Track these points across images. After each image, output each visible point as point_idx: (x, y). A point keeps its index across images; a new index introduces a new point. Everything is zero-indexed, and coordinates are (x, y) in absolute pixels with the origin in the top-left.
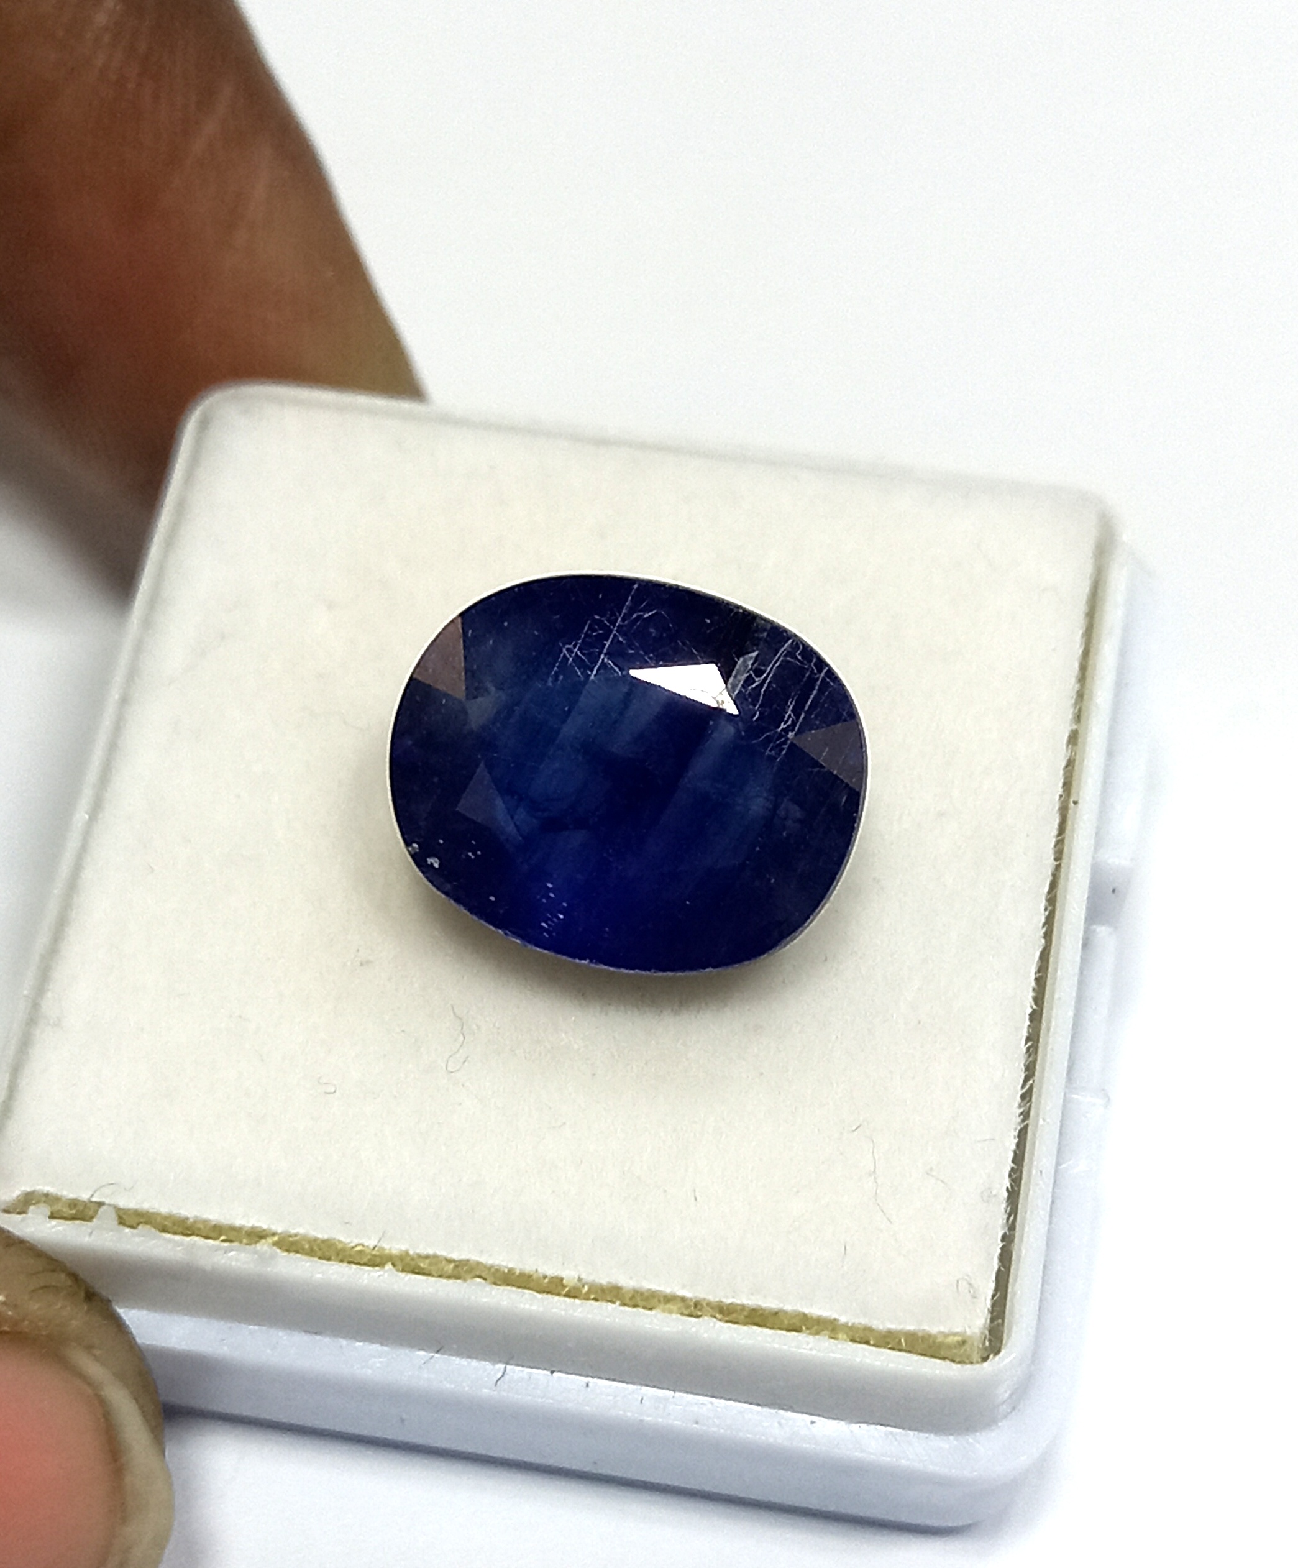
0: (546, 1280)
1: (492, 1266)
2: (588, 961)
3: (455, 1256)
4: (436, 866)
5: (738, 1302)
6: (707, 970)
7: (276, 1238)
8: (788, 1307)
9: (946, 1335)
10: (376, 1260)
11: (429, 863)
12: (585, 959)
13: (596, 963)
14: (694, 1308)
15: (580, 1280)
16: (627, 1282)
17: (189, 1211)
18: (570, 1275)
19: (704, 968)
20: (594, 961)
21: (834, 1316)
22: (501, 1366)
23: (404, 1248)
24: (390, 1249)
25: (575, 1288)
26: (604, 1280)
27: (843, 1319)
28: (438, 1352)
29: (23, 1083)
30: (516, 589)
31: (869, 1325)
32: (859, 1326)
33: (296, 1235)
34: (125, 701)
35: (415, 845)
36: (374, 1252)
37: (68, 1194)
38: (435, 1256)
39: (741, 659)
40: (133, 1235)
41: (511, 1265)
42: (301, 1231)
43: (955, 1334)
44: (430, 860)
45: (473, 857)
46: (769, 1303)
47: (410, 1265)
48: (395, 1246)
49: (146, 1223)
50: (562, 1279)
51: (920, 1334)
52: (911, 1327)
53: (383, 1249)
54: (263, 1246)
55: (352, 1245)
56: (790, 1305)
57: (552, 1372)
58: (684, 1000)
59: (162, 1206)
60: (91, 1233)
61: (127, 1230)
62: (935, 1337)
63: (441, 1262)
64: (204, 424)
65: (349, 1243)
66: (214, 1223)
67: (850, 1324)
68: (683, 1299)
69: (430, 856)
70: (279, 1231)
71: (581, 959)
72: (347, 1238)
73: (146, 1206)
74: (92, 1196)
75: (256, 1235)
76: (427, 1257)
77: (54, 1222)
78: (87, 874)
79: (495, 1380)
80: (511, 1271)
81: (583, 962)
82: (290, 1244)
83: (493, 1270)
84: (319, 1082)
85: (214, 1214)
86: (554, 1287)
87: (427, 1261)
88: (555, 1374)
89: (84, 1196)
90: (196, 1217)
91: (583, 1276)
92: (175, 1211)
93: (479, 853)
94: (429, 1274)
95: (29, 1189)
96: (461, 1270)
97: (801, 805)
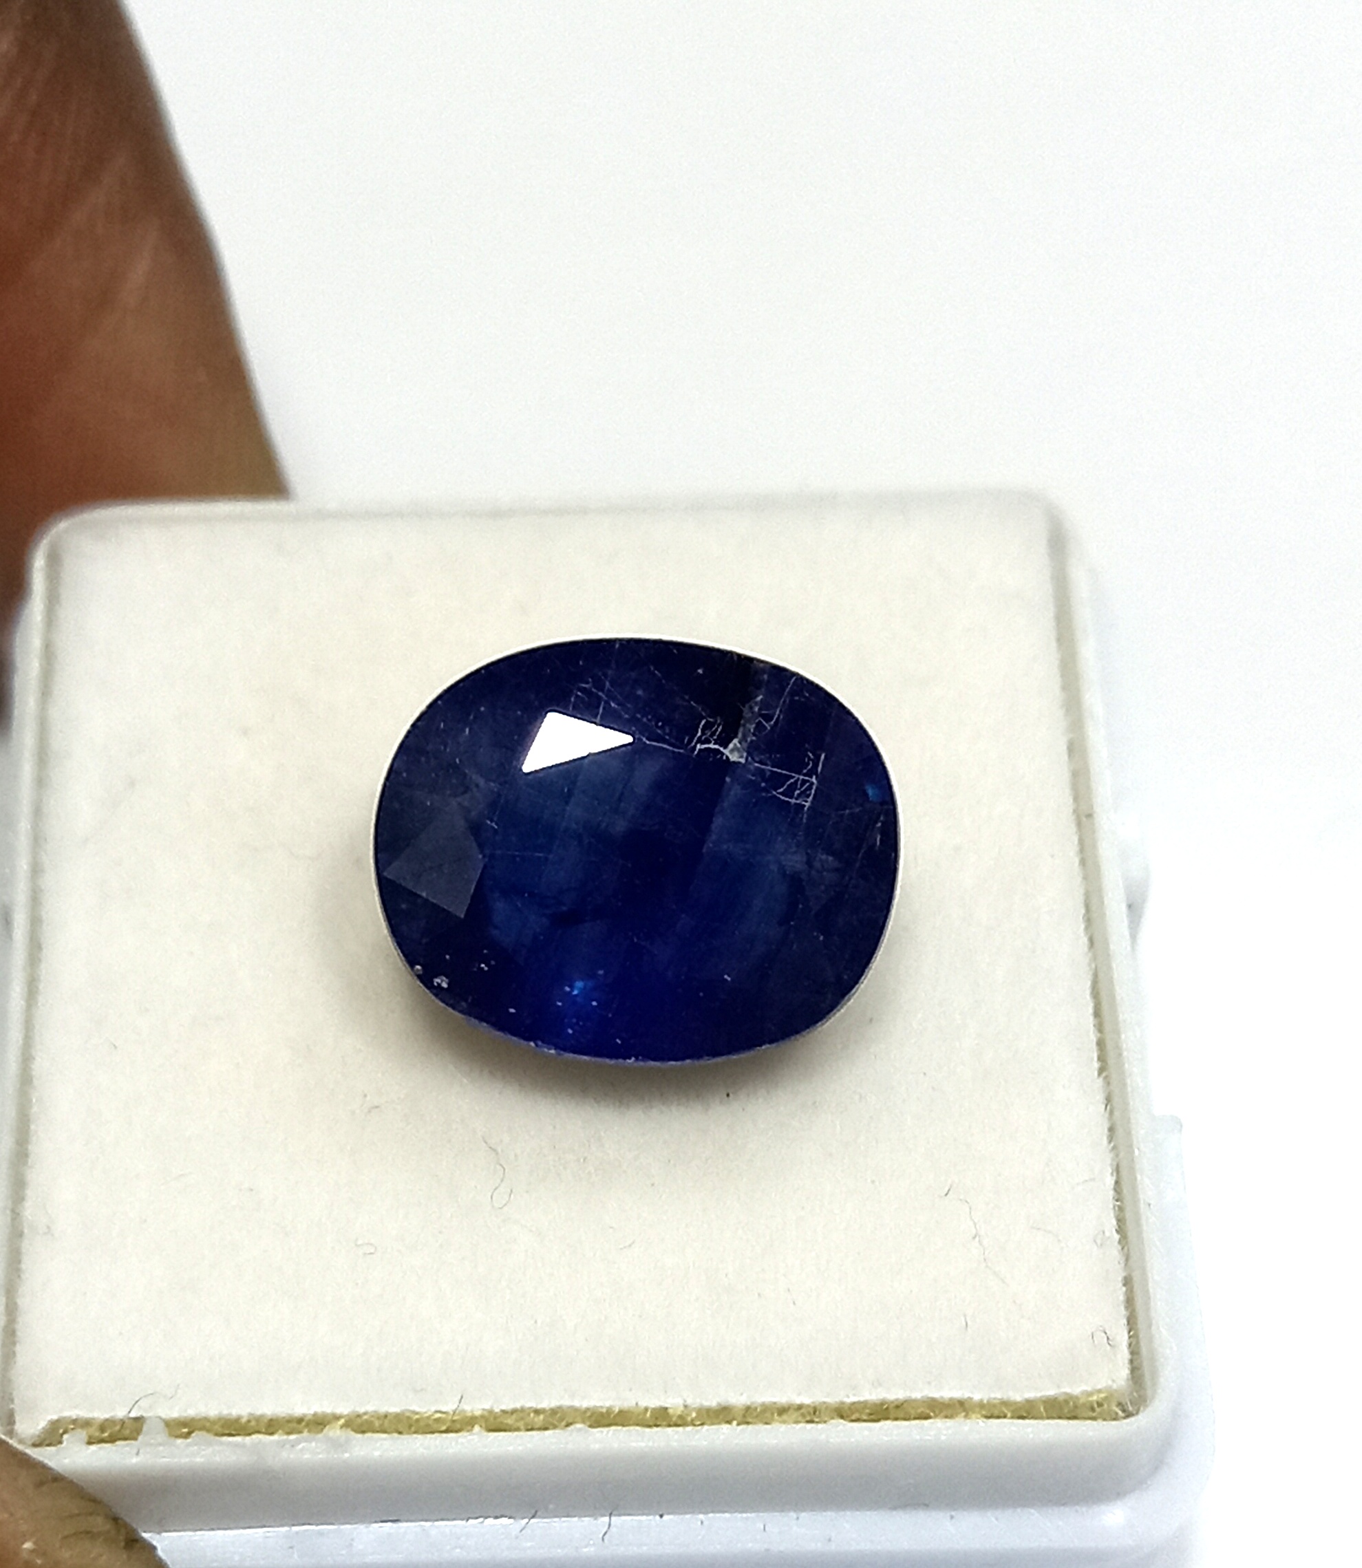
0: (648, 1414)
1: (588, 1409)
2: (633, 1059)
3: (545, 1404)
4: (445, 985)
5: (862, 1399)
6: (763, 1047)
7: (342, 1421)
8: (917, 1395)
9: (1090, 1394)
10: (457, 1425)
11: (435, 984)
12: (630, 1059)
13: (643, 1060)
14: (812, 1414)
15: (686, 1406)
16: (738, 1399)
17: (241, 1409)
18: (674, 1402)
19: (761, 1046)
20: (640, 1058)
21: (966, 1395)
22: (606, 1519)
23: (487, 1407)
24: (472, 1411)
25: (680, 1417)
26: (712, 1402)
27: (977, 1397)
28: (533, 1517)
29: (23, 1301)
30: (483, 671)
31: (1005, 1397)
32: (995, 1401)
33: (365, 1413)
34: (36, 870)
35: (418, 967)
36: (455, 1418)
37: (100, 1415)
38: (522, 1410)
39: (747, 706)
40: (188, 1445)
41: (607, 1404)
42: (370, 1408)
43: (1099, 1391)
44: (437, 981)
45: (486, 969)
46: (895, 1394)
47: (496, 1423)
48: (475, 1407)
49: (200, 1429)
50: (666, 1409)
51: (1061, 1398)
52: (1051, 1392)
53: (464, 1411)
54: (334, 1431)
55: (430, 1413)
56: (918, 1393)
57: (661, 1516)
58: (730, 1087)
59: (212, 1409)
60: (138, 1454)
61: (179, 1441)
62: (1077, 1397)
63: (529, 1414)
64: (54, 560)
65: (426, 1413)
66: (269, 1418)
67: (985, 1402)
68: (800, 1407)
69: (436, 977)
70: (345, 1412)
71: (625, 1058)
72: (424, 1407)
73: (191, 1413)
74: (129, 1412)
75: (318, 1423)
76: (514, 1411)
77: (93, 1448)
78: (40, 1065)
79: (601, 1536)
80: (609, 1411)
81: (628, 1061)
82: (361, 1425)
83: (589, 1414)
84: (356, 1245)
85: (268, 1409)
86: (660, 1418)
87: (514, 1416)
88: (666, 1517)
89: (120, 1413)
90: (250, 1414)
91: (689, 1402)
92: (225, 1412)
93: (493, 963)
94: (518, 1429)
95: (55, 1417)
96: (556, 1419)
97: (833, 854)
